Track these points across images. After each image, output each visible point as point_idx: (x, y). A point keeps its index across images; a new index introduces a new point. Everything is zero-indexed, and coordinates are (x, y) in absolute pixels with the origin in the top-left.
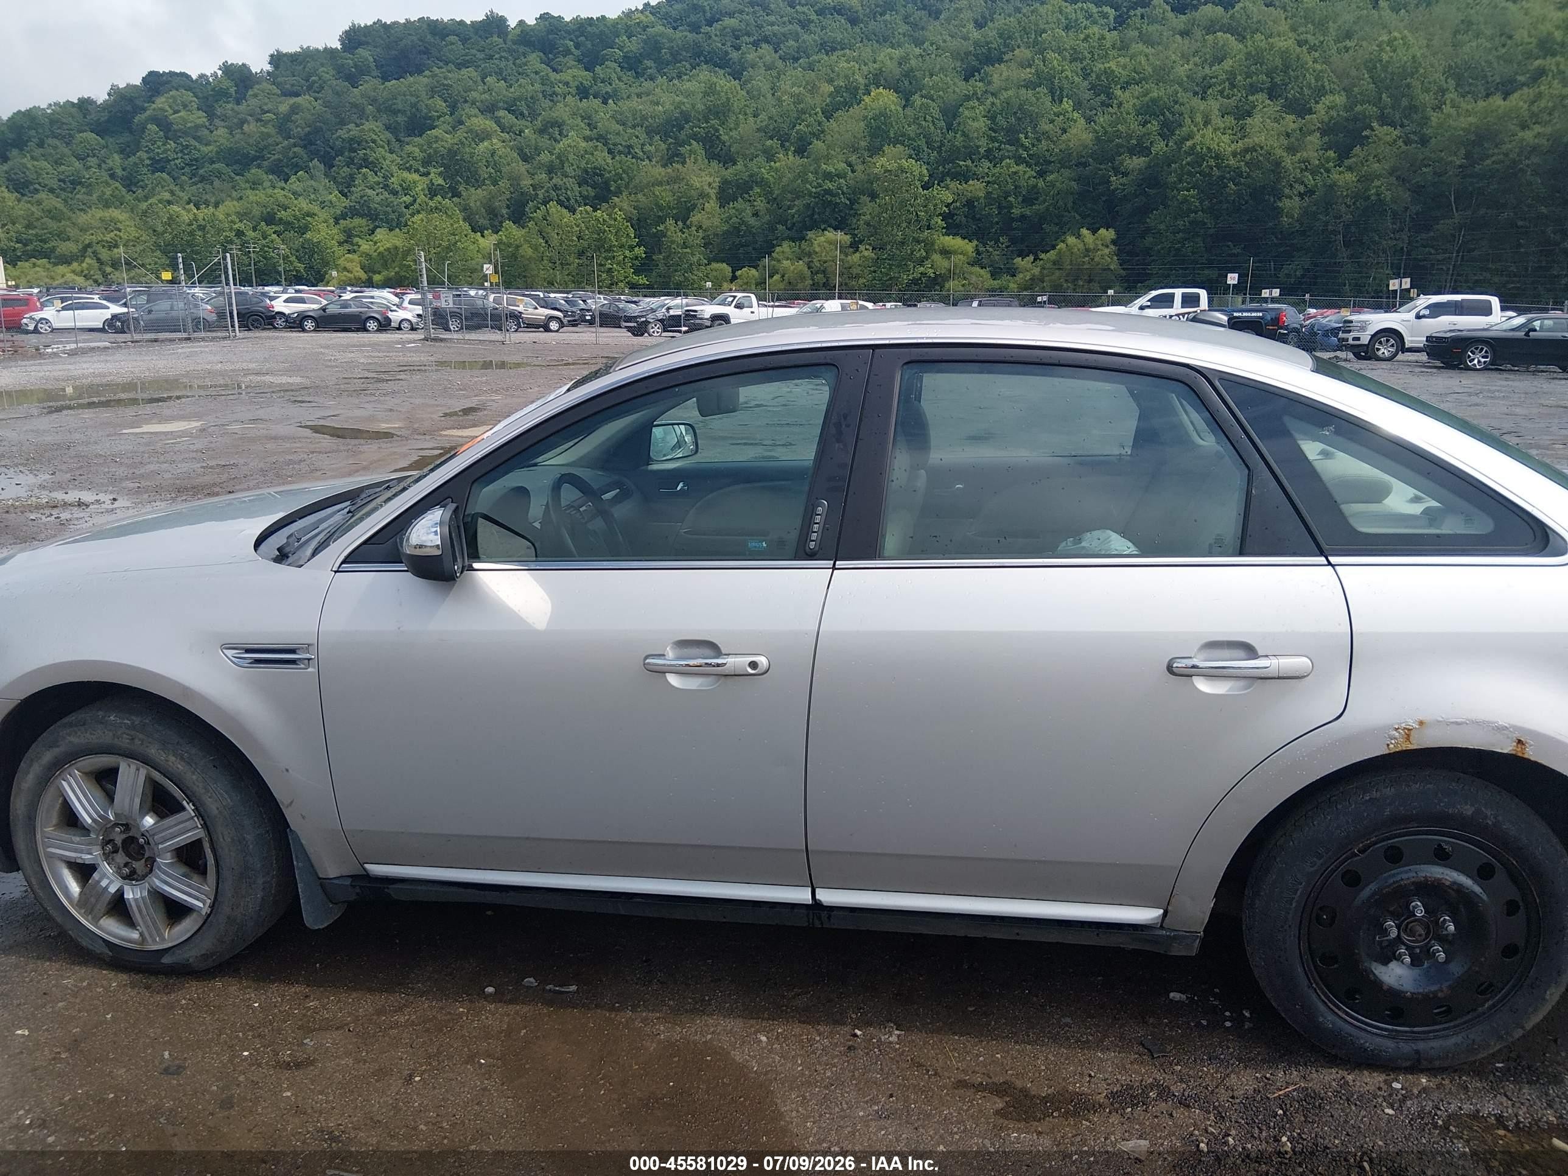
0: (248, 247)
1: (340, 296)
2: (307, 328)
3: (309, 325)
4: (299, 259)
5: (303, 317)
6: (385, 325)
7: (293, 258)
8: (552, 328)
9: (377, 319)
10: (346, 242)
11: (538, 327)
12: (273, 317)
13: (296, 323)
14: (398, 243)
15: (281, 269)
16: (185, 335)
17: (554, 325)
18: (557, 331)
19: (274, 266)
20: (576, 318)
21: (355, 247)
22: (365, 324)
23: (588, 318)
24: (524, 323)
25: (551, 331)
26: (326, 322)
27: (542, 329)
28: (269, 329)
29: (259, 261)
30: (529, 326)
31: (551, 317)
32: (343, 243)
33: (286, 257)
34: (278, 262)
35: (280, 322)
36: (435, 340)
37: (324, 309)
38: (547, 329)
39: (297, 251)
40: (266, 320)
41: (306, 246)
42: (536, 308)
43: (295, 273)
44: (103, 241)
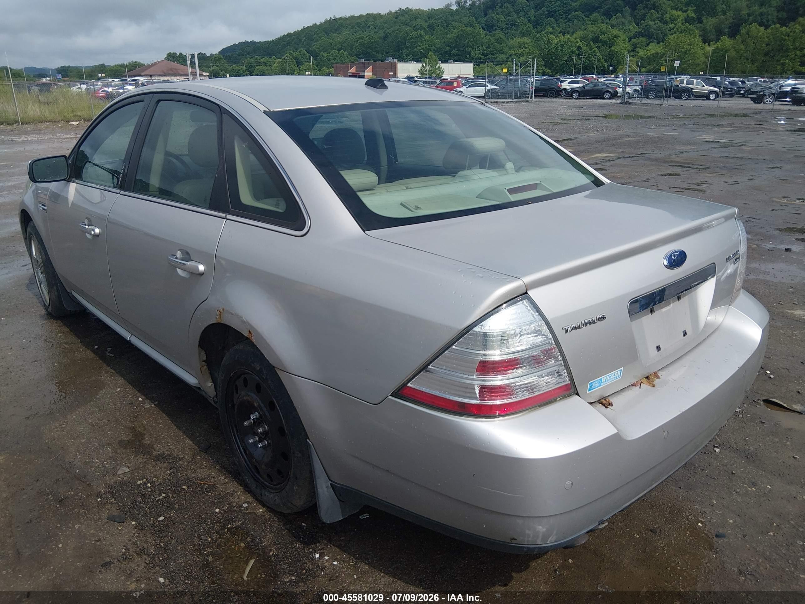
0: (582, 55)
1: (598, 80)
2: (574, 97)
3: (575, 95)
4: (606, 61)
5: (573, 91)
6: (614, 95)
7: (603, 61)
8: (711, 98)
9: (610, 92)
10: (633, 51)
11: (703, 97)
12: (561, 91)
13: (569, 94)
14: (659, 51)
15: (595, 66)
16: (510, 100)
17: (712, 96)
18: (714, 100)
19: (593, 64)
20: (733, 92)
21: (637, 53)
22: (604, 95)
23: (742, 92)
24: (692, 95)
25: (710, 99)
26: (584, 93)
27: (705, 98)
28: (558, 97)
29: (586, 62)
30: (696, 96)
31: (711, 91)
32: (631, 51)
33: (599, 60)
34: (595, 62)
35: (563, 94)
36: (626, 103)
37: (584, 87)
38: (708, 99)
39: (606, 56)
40: (558, 93)
41: (611, 54)
42: (703, 86)
43: (602, 68)
44: (517, 53)
